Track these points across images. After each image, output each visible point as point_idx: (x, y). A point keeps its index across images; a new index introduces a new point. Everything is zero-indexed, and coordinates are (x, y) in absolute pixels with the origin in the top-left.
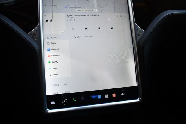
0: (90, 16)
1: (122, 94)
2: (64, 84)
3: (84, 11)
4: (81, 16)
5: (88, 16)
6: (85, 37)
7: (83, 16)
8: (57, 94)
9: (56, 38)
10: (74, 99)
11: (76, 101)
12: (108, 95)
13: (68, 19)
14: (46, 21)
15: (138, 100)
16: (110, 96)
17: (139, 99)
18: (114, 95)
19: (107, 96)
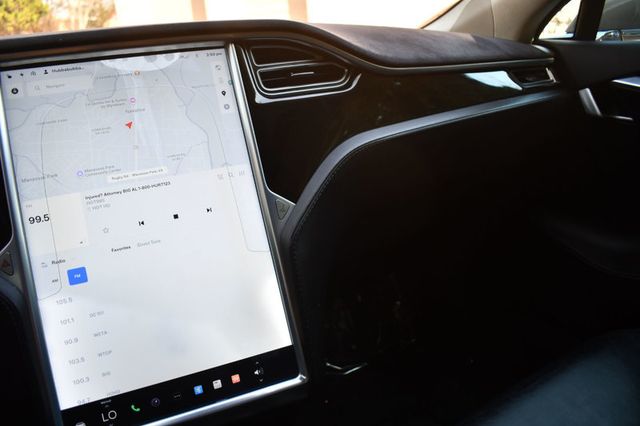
0: (148, 187)
1: (257, 373)
2: (104, 375)
3: (131, 177)
4: (124, 191)
5: (143, 188)
6: (139, 245)
7: (129, 190)
8: (87, 402)
9: (64, 261)
10: (133, 407)
11: (138, 410)
12: (219, 381)
13: (90, 206)
14: (32, 220)
15: (296, 381)
16: (227, 381)
17: (301, 378)
18: (236, 379)
19: (217, 384)
